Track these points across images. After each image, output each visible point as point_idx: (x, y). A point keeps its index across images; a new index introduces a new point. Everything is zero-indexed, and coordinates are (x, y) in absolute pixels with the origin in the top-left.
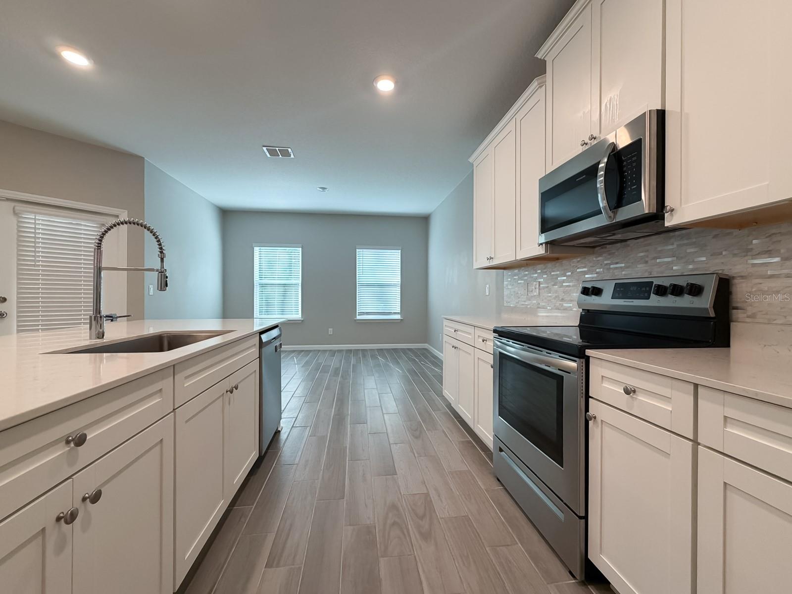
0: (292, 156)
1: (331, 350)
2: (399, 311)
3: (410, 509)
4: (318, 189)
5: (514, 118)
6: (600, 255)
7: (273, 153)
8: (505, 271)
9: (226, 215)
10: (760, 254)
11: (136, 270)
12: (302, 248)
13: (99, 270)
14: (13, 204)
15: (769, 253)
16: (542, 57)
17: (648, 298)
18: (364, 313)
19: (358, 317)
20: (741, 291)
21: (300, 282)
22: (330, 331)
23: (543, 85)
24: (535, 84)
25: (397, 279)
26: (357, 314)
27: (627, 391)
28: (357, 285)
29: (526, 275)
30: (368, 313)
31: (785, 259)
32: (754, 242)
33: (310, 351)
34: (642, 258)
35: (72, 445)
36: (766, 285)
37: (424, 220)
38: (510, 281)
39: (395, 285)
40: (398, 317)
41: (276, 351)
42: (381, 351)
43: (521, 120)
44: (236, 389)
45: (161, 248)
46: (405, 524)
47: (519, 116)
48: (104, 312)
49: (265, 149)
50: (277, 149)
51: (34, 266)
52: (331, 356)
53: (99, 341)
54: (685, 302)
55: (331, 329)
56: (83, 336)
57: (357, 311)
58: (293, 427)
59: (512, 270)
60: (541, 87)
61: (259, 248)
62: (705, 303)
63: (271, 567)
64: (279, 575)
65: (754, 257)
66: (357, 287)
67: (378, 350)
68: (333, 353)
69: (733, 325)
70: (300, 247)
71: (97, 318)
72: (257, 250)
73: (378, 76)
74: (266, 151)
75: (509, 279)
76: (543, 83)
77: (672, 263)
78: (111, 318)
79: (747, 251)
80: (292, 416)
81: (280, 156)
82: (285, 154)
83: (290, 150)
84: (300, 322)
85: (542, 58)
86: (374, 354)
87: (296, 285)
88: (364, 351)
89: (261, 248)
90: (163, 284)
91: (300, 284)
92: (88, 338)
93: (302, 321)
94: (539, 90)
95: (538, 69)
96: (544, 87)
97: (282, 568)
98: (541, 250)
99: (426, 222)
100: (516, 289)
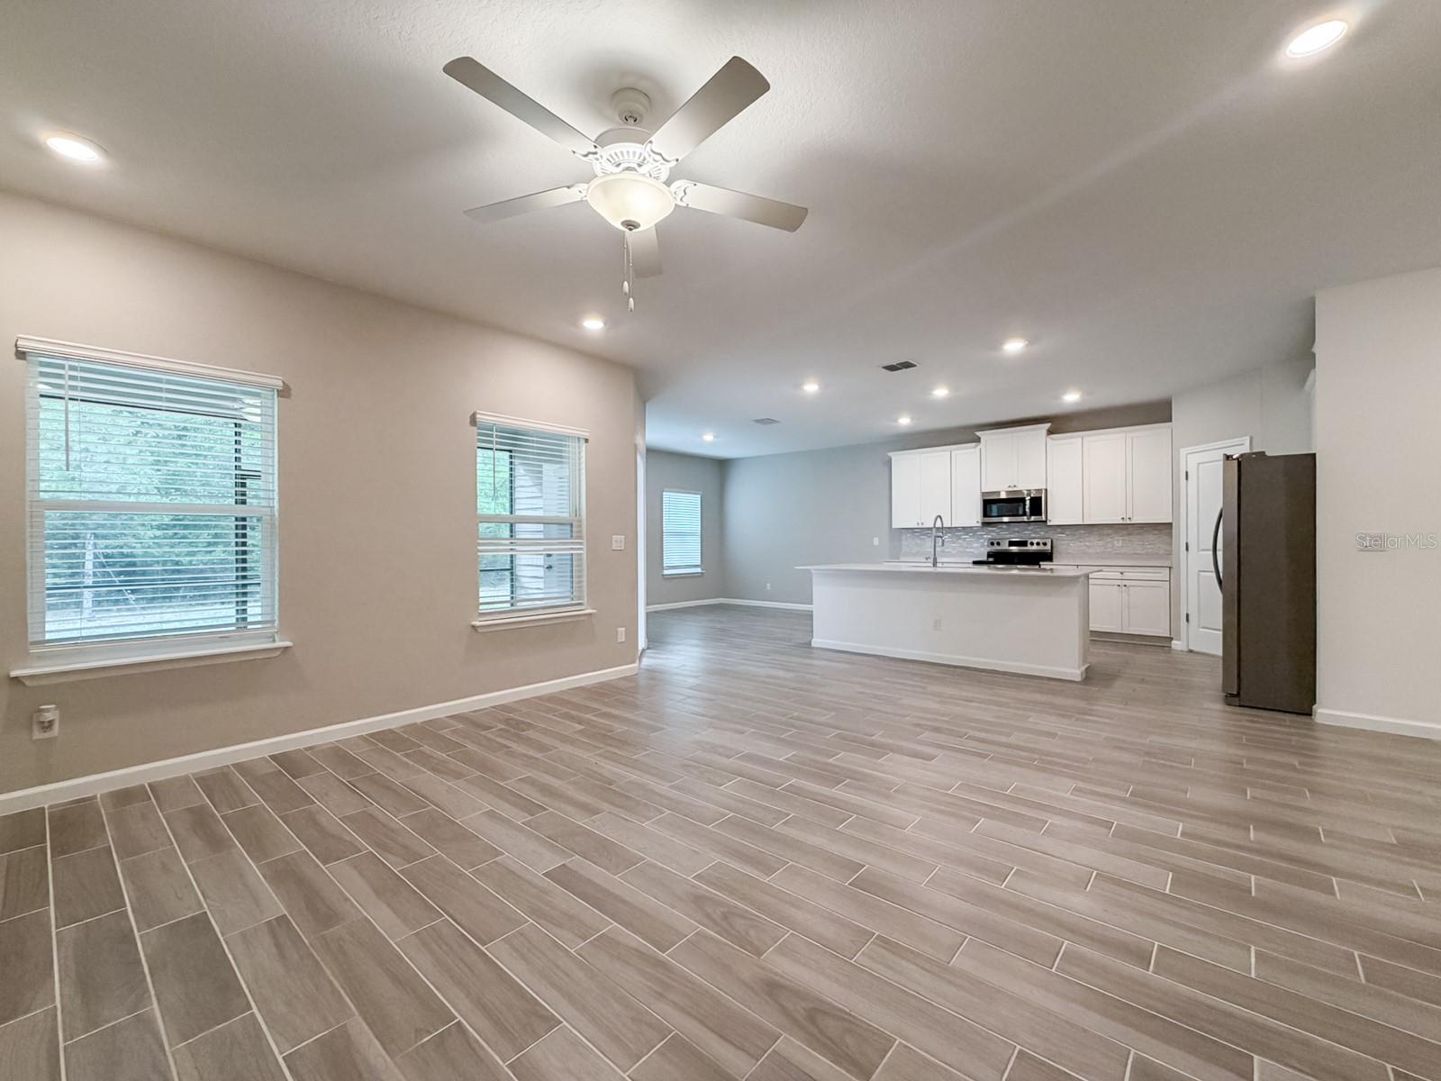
6: (999, 528)
15: (1064, 534)
17: (1027, 546)
20: (1057, 545)
28: (664, 534)
31: (1070, 537)
32: (1058, 530)
34: (1022, 531)
36: (1065, 544)
37: (718, 463)
39: (695, 534)
40: (699, 570)
54: (1042, 548)
62: (1048, 548)
69: (1054, 556)
79: (1060, 533)
99: (722, 466)
100: (919, 542)
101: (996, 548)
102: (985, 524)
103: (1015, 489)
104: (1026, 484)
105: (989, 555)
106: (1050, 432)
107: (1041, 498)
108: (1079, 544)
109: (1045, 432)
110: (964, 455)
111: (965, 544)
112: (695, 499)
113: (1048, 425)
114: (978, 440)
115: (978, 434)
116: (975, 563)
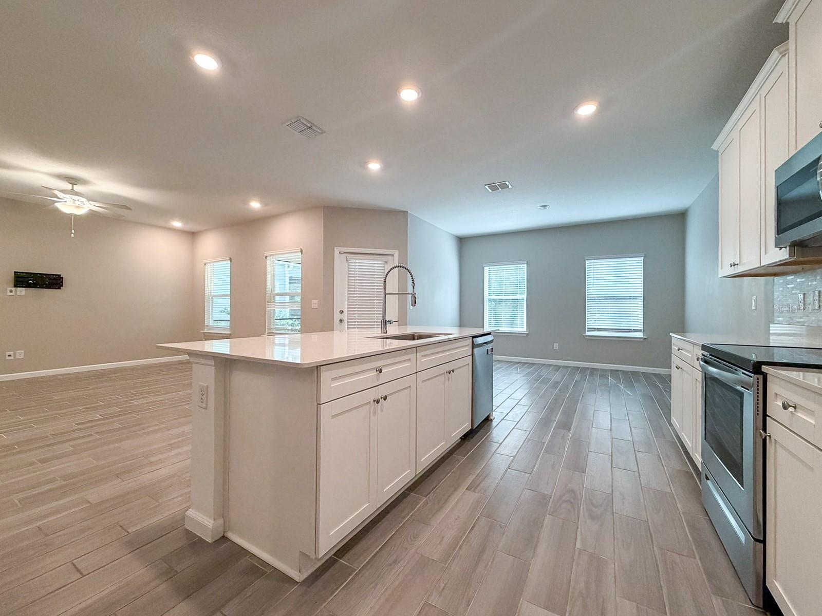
0: (510, 187)
1: (556, 365)
2: (642, 329)
3: (588, 498)
4: (539, 208)
5: (758, 96)
7: (494, 188)
8: (776, 278)
9: (462, 241)
11: (402, 294)
12: (527, 264)
13: (385, 295)
14: (346, 255)
16: (783, 20)
18: (595, 328)
19: (588, 333)
21: (525, 297)
22: (556, 346)
23: (785, 55)
24: (775, 54)
25: (639, 291)
26: (586, 329)
27: (785, 407)
28: (587, 298)
30: (599, 330)
33: (534, 364)
35: (378, 372)
37: (680, 217)
38: (782, 291)
39: (635, 298)
40: (641, 335)
41: (487, 353)
42: (614, 372)
43: (765, 97)
44: (453, 372)
45: (413, 280)
46: (578, 504)
47: (763, 92)
48: (387, 319)
49: (487, 187)
50: (497, 184)
51: (354, 291)
52: (555, 371)
53: (385, 334)
55: (557, 344)
56: (378, 332)
57: (587, 327)
58: (503, 419)
59: (784, 277)
60: (784, 56)
61: (489, 267)
63: (469, 490)
64: (472, 496)
66: (587, 301)
67: (611, 370)
68: (558, 368)
70: (524, 264)
71: (385, 323)
72: (486, 269)
73: (577, 106)
74: (488, 188)
75: (781, 289)
76: (785, 51)
78: (390, 322)
80: (504, 412)
81: (500, 189)
82: (504, 186)
83: (507, 183)
84: (525, 335)
85: (784, 22)
86: (603, 374)
87: (521, 300)
88: (593, 370)
89: (490, 267)
90: (414, 303)
91: (525, 299)
92: (380, 332)
93: (527, 334)
94: (783, 58)
95: (781, 34)
96: (787, 55)
97: (476, 494)
98: (785, 253)
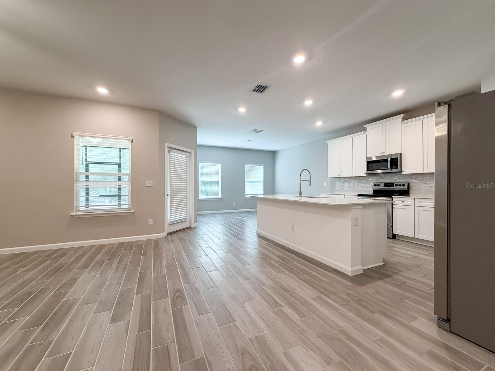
2: (263, 194)
5: (352, 137)
6: (377, 176)
10: (414, 179)
13: (301, 180)
15: (416, 179)
17: (393, 187)
19: (246, 197)
20: (411, 185)
22: (234, 203)
27: (402, 201)
28: (246, 181)
29: (347, 180)
31: (418, 180)
32: (413, 177)
33: (226, 213)
34: (390, 178)
36: (415, 184)
37: (272, 153)
39: (260, 182)
43: (355, 139)
47: (354, 137)
54: (402, 187)
57: (246, 194)
60: (364, 134)
62: (406, 187)
65: (413, 179)
67: (255, 211)
69: (410, 192)
75: (339, 181)
77: (397, 179)
79: (412, 178)
84: (221, 199)
98: (365, 175)
99: (274, 154)
100: (342, 184)
101: (377, 188)
102: (369, 175)
103: (384, 154)
104: (390, 151)
105: (375, 191)
106: (404, 119)
107: (397, 159)
108: (425, 185)
109: (400, 120)
110: (359, 138)
111: (363, 185)
112: (262, 167)
113: (402, 115)
114: (365, 130)
115: (365, 126)
116: (359, 195)
